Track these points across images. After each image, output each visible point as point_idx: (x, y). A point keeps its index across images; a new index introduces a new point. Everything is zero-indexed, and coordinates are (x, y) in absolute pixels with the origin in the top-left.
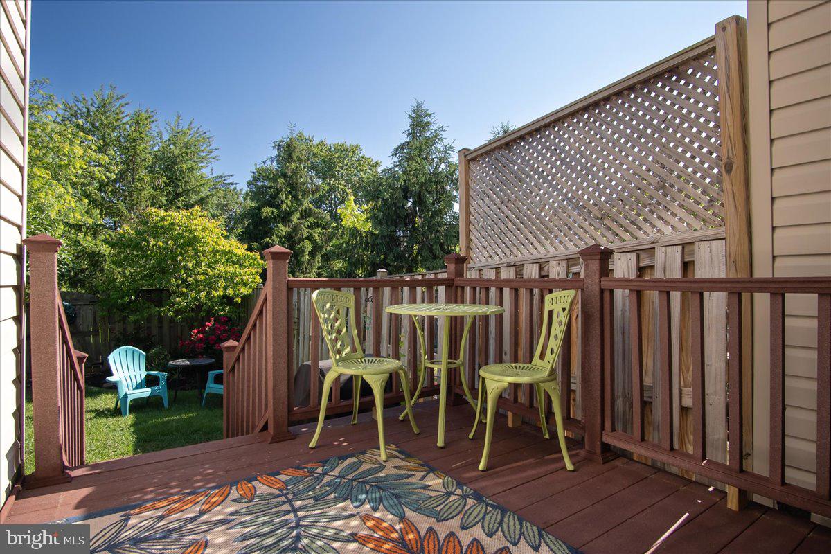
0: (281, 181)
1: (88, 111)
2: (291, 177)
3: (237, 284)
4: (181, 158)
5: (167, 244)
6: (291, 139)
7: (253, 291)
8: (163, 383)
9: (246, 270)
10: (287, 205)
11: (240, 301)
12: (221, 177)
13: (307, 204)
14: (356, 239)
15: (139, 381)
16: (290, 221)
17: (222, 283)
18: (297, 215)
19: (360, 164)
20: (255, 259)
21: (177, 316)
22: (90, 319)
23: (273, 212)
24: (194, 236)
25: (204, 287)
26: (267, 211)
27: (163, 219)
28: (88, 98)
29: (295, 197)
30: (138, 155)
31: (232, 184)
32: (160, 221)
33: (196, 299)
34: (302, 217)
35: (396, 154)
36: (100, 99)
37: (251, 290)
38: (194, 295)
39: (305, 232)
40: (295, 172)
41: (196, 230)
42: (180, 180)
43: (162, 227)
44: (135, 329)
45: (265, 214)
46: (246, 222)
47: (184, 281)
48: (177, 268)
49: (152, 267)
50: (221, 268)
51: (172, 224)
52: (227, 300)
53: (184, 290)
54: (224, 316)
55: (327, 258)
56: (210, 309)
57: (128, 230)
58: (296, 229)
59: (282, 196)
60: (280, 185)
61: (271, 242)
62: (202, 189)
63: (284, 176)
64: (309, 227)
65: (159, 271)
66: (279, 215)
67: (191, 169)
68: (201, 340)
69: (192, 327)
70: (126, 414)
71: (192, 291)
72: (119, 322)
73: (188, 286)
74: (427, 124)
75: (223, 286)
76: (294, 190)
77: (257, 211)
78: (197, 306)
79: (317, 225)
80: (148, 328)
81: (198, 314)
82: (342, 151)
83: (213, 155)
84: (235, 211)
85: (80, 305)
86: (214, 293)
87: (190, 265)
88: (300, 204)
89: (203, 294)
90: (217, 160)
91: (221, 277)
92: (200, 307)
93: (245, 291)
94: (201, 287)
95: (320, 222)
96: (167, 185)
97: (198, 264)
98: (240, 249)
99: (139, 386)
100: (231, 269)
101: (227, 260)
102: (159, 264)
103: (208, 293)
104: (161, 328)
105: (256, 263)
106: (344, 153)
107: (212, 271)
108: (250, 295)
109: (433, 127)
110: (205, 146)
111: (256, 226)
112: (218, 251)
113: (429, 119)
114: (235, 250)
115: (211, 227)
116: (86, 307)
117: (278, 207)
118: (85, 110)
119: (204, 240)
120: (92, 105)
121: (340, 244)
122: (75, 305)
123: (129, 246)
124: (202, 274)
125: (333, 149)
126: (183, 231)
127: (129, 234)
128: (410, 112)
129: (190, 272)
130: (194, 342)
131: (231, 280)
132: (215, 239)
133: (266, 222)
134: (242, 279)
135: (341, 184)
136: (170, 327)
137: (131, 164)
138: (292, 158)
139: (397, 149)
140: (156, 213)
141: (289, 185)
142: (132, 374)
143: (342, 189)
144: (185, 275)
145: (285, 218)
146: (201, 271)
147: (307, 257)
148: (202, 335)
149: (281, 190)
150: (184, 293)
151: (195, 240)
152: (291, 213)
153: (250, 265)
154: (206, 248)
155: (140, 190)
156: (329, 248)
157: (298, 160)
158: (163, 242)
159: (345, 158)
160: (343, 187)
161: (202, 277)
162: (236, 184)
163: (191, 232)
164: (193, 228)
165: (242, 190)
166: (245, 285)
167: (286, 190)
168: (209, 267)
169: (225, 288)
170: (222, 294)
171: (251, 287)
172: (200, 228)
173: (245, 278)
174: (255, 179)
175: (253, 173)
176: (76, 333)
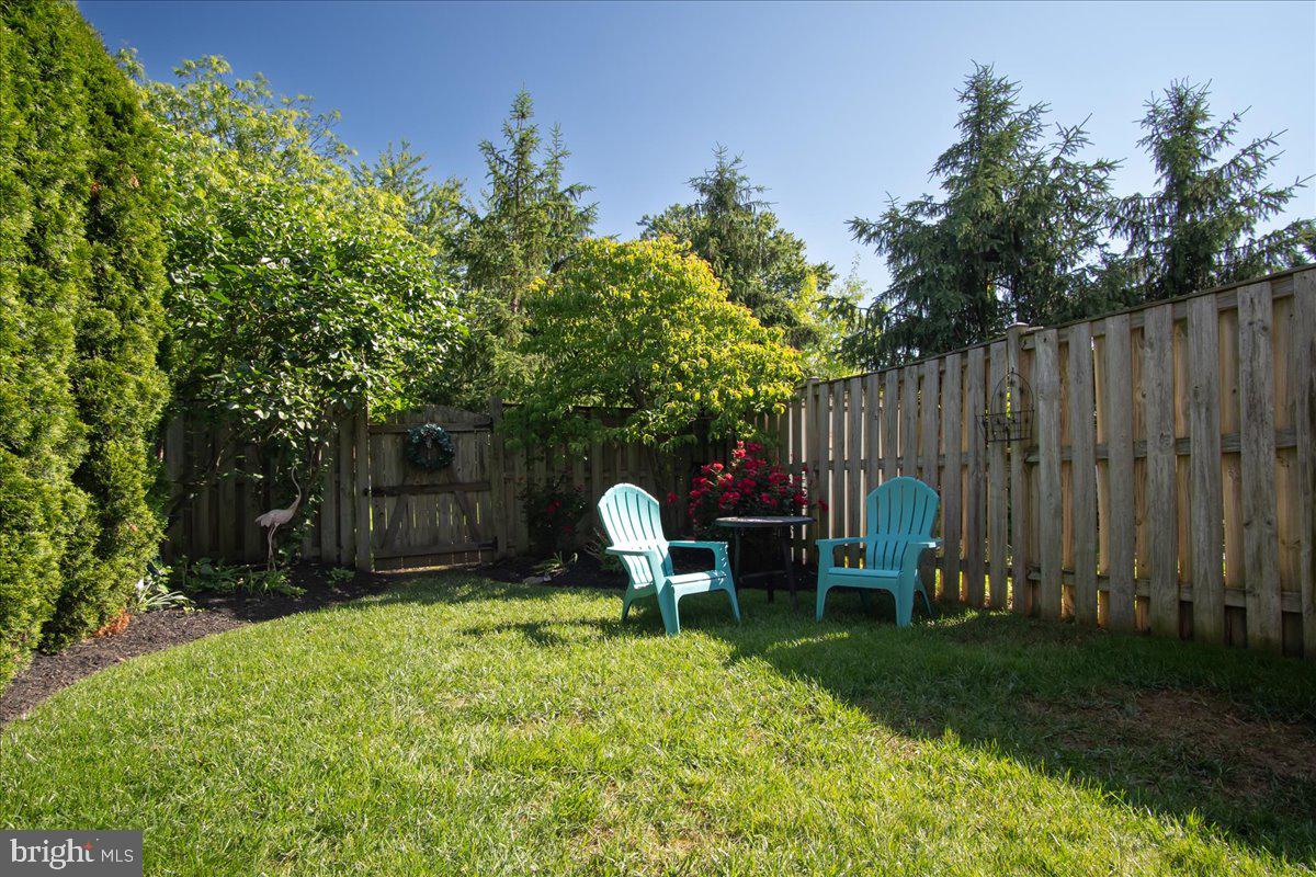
0: (714, 242)
2: (724, 238)
8: (722, 560)
22: (474, 458)
38: (697, 396)
40: (733, 227)
47: (676, 367)
48: (662, 345)
53: (678, 387)
60: (712, 249)
63: (717, 234)
70: (675, 631)
76: (732, 260)
85: (458, 432)
86: (734, 393)
88: (745, 284)
89: (714, 393)
116: (467, 437)
122: (452, 432)
128: (964, 88)
129: (682, 353)
138: (725, 204)
139: (943, 158)
144: (676, 357)
148: (729, 476)
149: (715, 259)
167: (722, 258)
176: (453, 486)
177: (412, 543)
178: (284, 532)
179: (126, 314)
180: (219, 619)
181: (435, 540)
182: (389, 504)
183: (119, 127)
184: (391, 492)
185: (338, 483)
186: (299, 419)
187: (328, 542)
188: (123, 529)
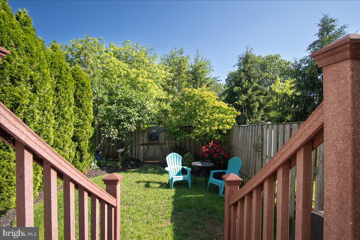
0: (243, 73)
1: (168, 59)
2: (247, 71)
3: (224, 123)
4: (199, 68)
5: (192, 104)
6: (247, 53)
7: (232, 127)
8: (189, 173)
9: (228, 116)
10: (246, 85)
11: (225, 133)
12: (215, 78)
13: (255, 84)
14: (286, 99)
15: (179, 171)
16: (247, 93)
17: (217, 123)
18: (251, 90)
19: (280, 64)
20: (232, 111)
21: (196, 139)
22: (164, 138)
23: (239, 89)
24: (204, 100)
25: (208, 125)
26: (236, 89)
27: (190, 93)
28: (168, 54)
29: (250, 81)
30: (182, 67)
31: (219, 81)
32: (189, 94)
33: (205, 131)
34: (253, 91)
35: (310, 49)
36: (172, 54)
37: (231, 126)
38: (204, 129)
39: (255, 98)
40: (249, 68)
41: (205, 97)
42: (198, 78)
43: (190, 96)
44: (180, 143)
45: (235, 90)
46: (226, 95)
47: (199, 122)
48: (196, 115)
49: (186, 115)
50: (216, 115)
51: (194, 95)
52: (219, 131)
53: (199, 126)
54: (218, 140)
55: (267, 110)
56: (211, 136)
57: (177, 99)
58: (250, 97)
59: (243, 81)
60: (242, 76)
61: (238, 103)
62: (207, 81)
63: (244, 71)
64: (257, 95)
65: (189, 117)
66: (242, 90)
67: (203, 72)
68: (207, 152)
69: (203, 145)
70: (172, 188)
71: (203, 127)
72: (173, 140)
73: (201, 124)
74: (332, 27)
75: (217, 124)
76: (249, 78)
77: (231, 89)
78: (205, 134)
79: (261, 94)
80: (185, 143)
81: (205, 138)
82: (270, 59)
83: (211, 69)
84: (220, 93)
85: (160, 132)
86: (213, 128)
87: (202, 114)
88: (252, 84)
89: (208, 128)
90: (213, 71)
91: (216, 120)
92: (206, 134)
93: (228, 127)
94: (207, 125)
95: (262, 92)
96: (193, 79)
97: (205, 114)
98: (225, 106)
99: (178, 174)
100: (221, 116)
101: (219, 111)
102: (189, 113)
103: (210, 128)
104: (190, 143)
105: (233, 112)
106: (271, 59)
107: (212, 117)
108: (230, 129)
109: (337, 28)
110: (208, 66)
111: (230, 97)
112: (215, 107)
113: (333, 23)
114: (223, 106)
115: (211, 95)
116: (162, 133)
117: (241, 87)
118: (167, 59)
119: (208, 101)
120: (169, 57)
121: (276, 102)
122: (158, 132)
123: (177, 106)
124: (208, 118)
125: (265, 59)
126: (199, 98)
127: (177, 101)
129: (202, 117)
130: (204, 153)
131: (221, 122)
132: (213, 101)
133: (236, 94)
134: (226, 121)
135: (270, 75)
136: (194, 143)
137: (179, 71)
138: (248, 62)
139: (310, 46)
140: (187, 90)
141: (246, 75)
142: (176, 167)
143: (270, 77)
144: (200, 119)
145: (245, 92)
146: (207, 117)
147: (257, 110)
148: (207, 149)
149: (243, 78)
150: (199, 128)
151: (204, 102)
152: (248, 89)
153: (230, 114)
154: (209, 105)
155: (182, 82)
156: (267, 106)
157: (251, 63)
158: (190, 104)
159: (272, 62)
160: (271, 76)
161: (207, 120)
162: (221, 80)
163: (202, 97)
164: (203, 96)
165: (223, 84)
166: (228, 124)
167: (245, 78)
168: (211, 115)
169: (218, 126)
170: (217, 128)
171: (231, 125)
172: (207, 95)
173: (228, 120)
174: (228, 78)
175: (228, 75)
176: (159, 144)
177: (150, 156)
178: (122, 153)
179: (84, 120)
180: (104, 172)
181: (155, 156)
182: (145, 147)
183: (83, 87)
184: (146, 145)
185: (136, 142)
186: (114, 136)
187: (134, 155)
188: (84, 157)
